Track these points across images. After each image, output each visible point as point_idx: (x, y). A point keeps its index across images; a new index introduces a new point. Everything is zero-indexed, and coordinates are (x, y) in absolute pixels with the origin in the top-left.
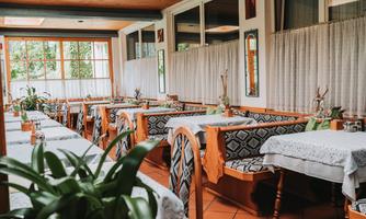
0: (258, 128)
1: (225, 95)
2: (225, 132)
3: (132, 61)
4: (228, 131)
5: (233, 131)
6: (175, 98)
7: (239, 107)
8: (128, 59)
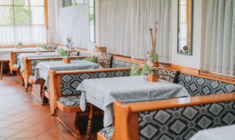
0: (185, 106)
1: (154, 51)
2: (138, 113)
3: (66, 9)
4: (143, 112)
5: (149, 111)
6: (103, 50)
7: (169, 65)
8: (64, 6)
